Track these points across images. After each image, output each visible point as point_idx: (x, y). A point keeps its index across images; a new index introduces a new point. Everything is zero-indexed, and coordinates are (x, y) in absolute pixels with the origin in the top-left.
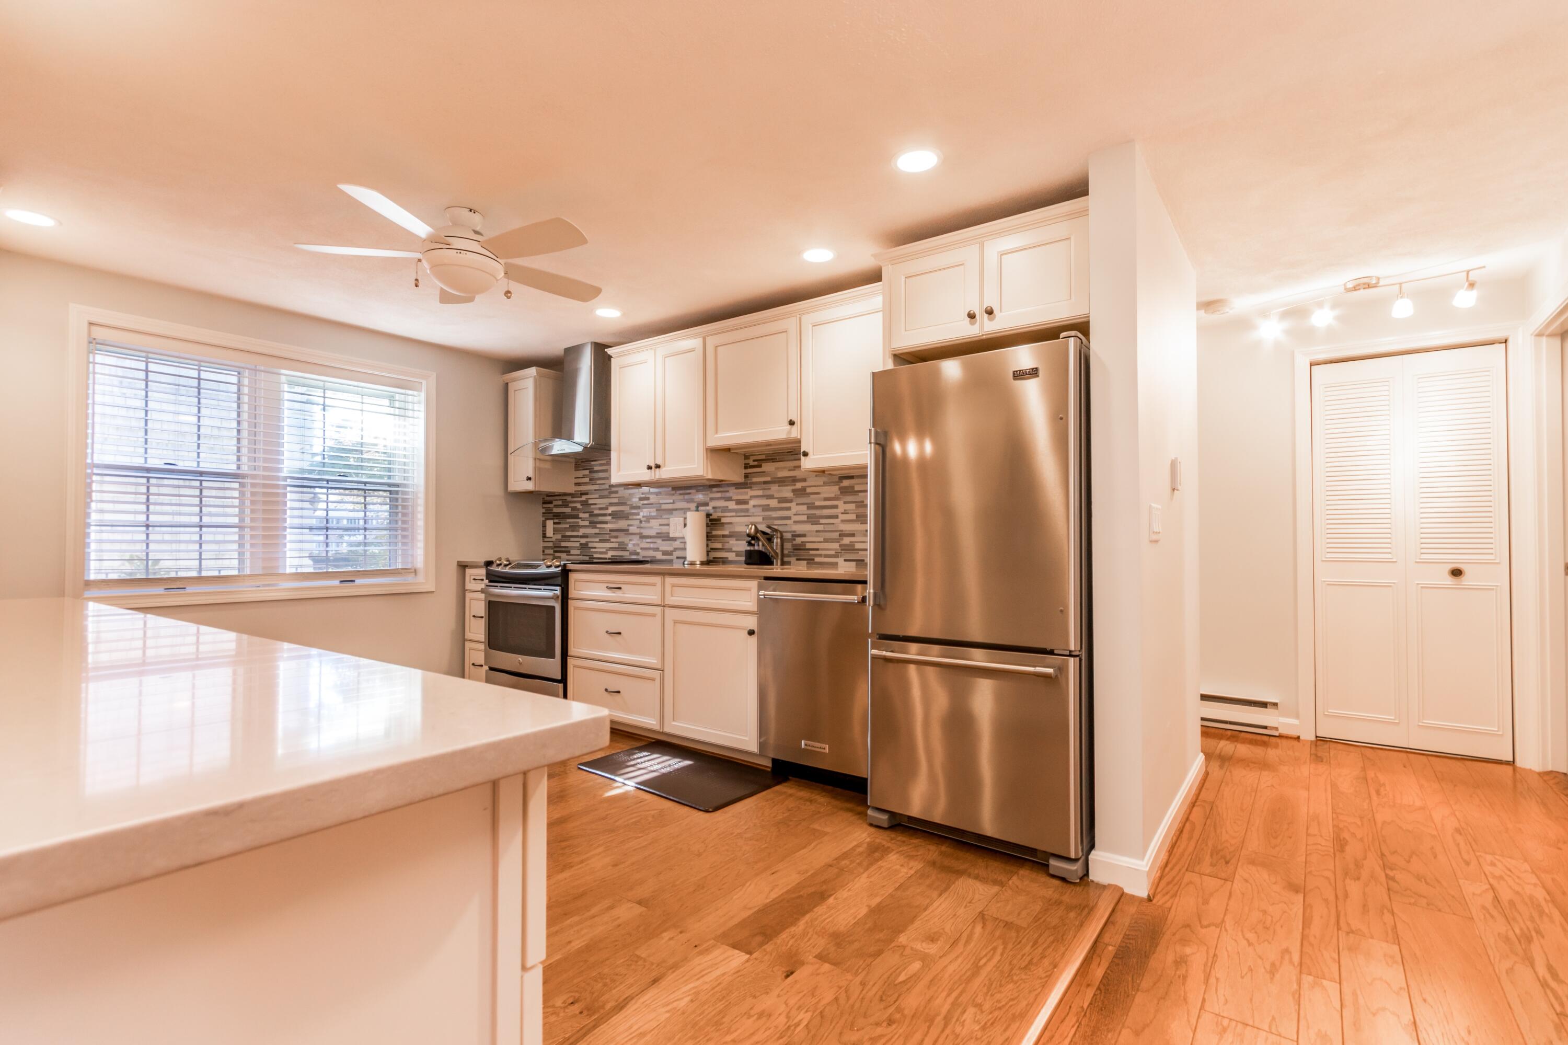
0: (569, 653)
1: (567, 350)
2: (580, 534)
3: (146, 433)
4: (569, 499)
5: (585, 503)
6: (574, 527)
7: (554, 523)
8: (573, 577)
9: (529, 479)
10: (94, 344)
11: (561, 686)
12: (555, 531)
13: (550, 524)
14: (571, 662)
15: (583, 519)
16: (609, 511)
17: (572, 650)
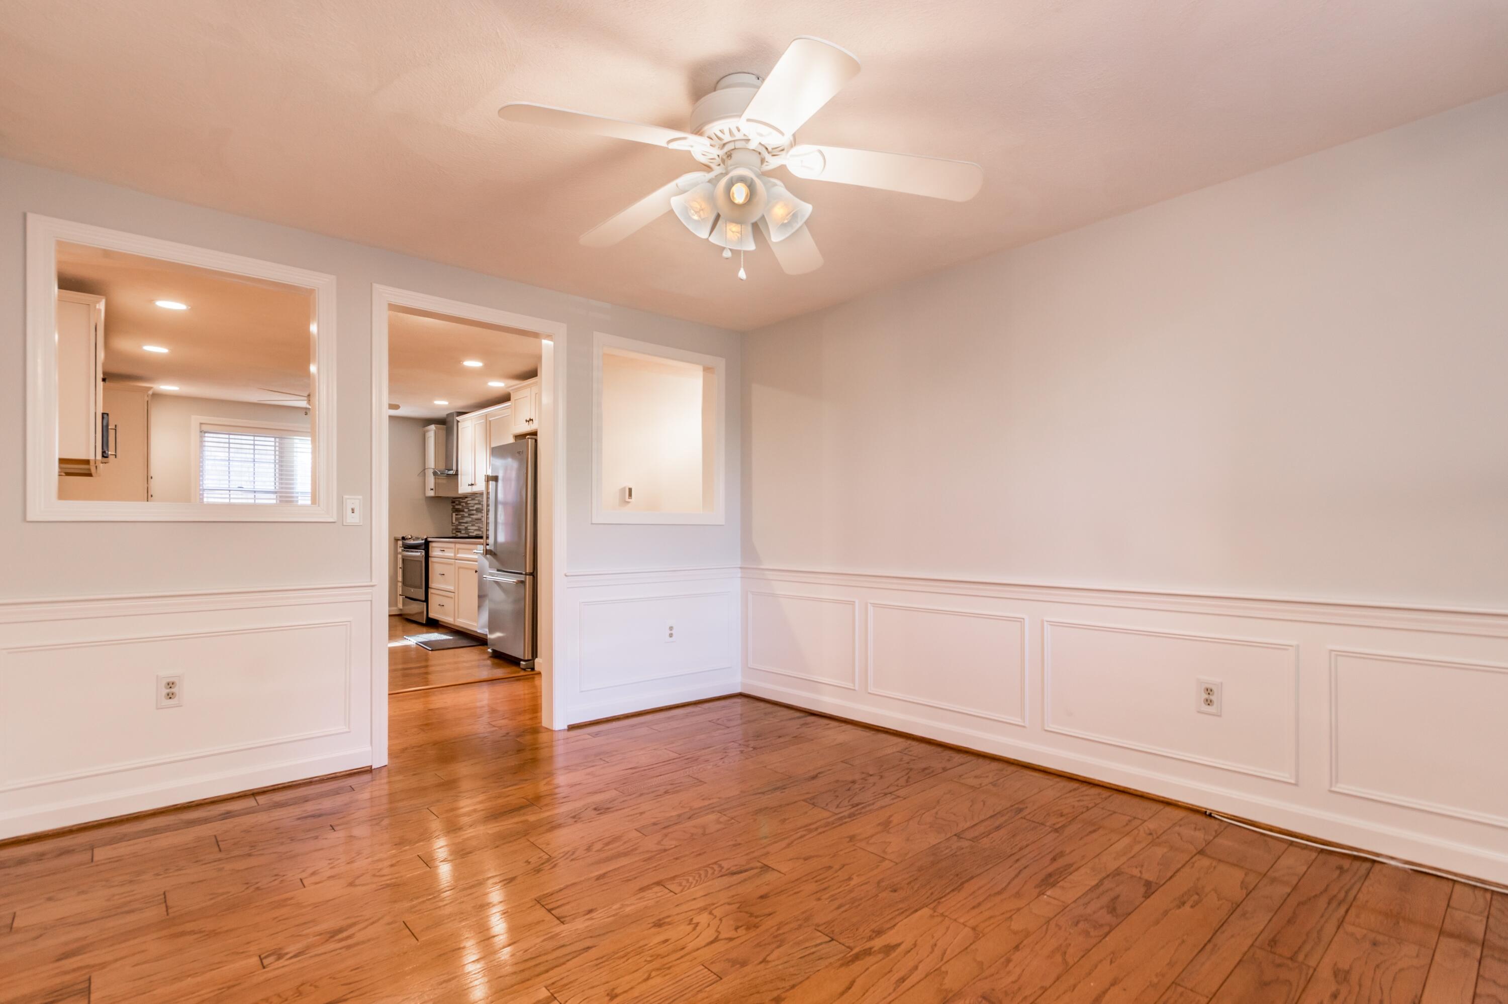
0: (430, 586)
1: (448, 415)
2: (464, 521)
3: (229, 473)
4: (461, 500)
5: (466, 503)
6: (463, 517)
7: (456, 515)
8: (431, 545)
9: (432, 489)
10: (203, 432)
11: (425, 604)
12: (456, 519)
13: (454, 514)
14: (430, 591)
15: (466, 513)
16: (474, 508)
17: (431, 585)
